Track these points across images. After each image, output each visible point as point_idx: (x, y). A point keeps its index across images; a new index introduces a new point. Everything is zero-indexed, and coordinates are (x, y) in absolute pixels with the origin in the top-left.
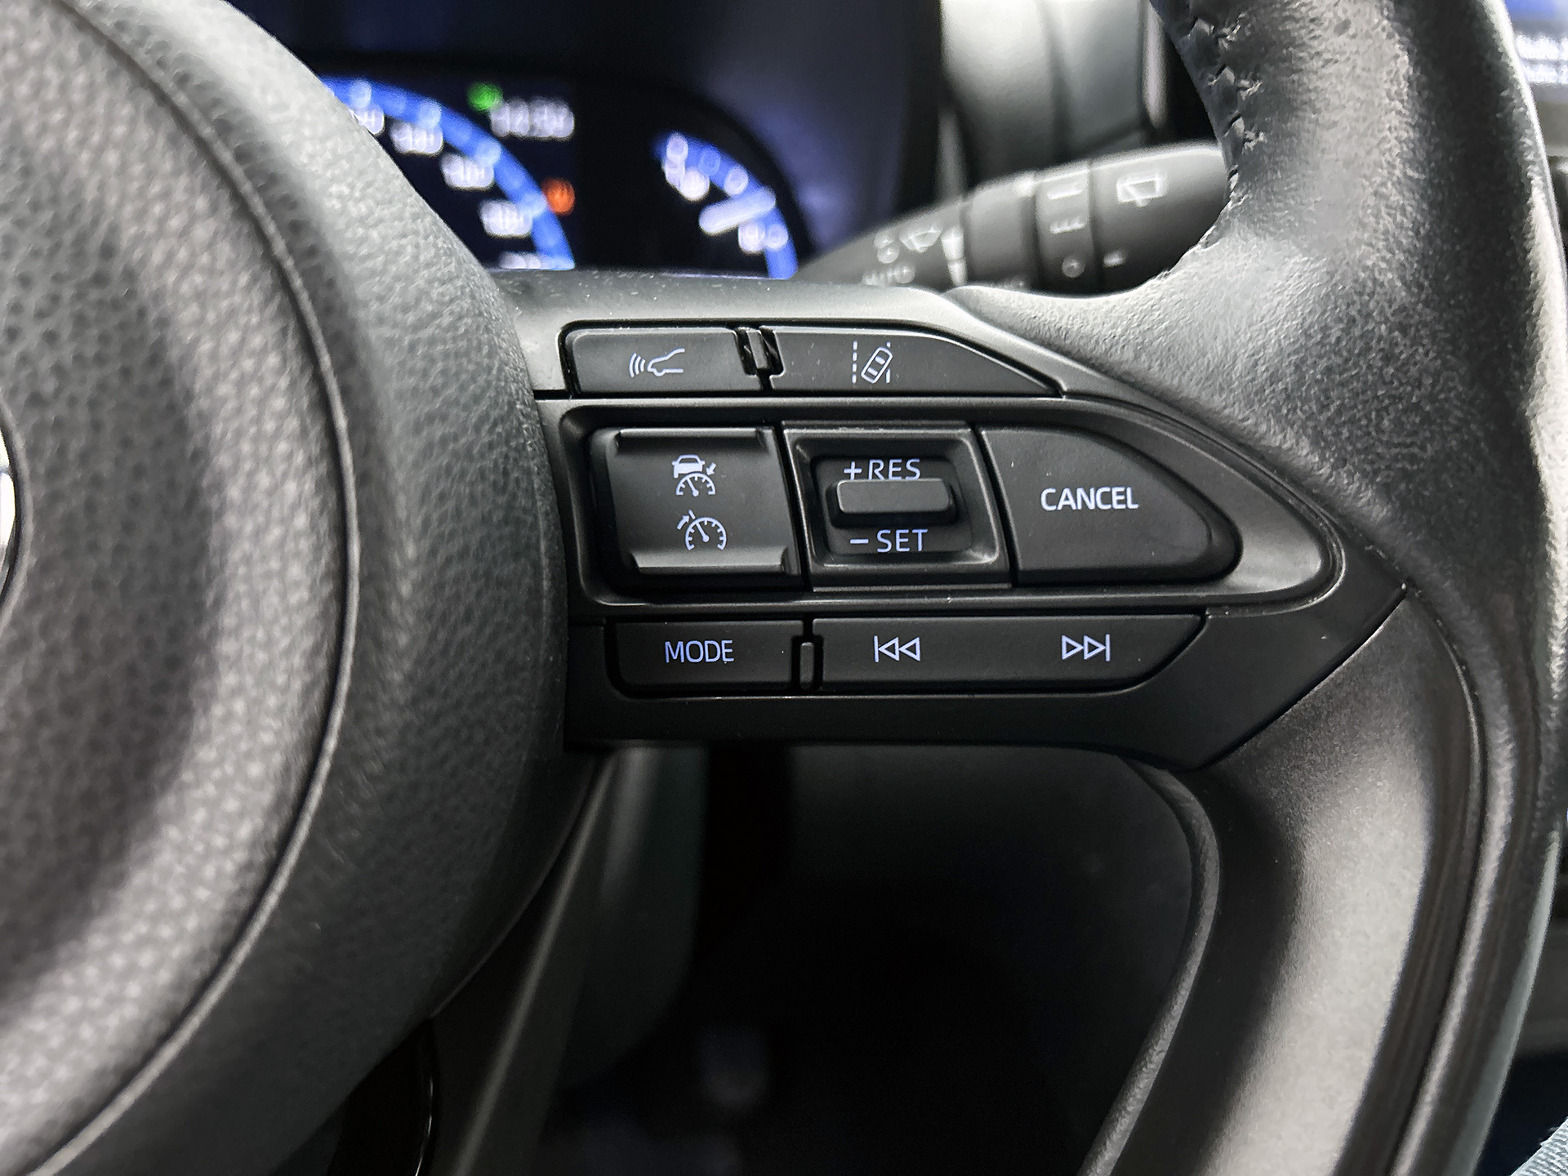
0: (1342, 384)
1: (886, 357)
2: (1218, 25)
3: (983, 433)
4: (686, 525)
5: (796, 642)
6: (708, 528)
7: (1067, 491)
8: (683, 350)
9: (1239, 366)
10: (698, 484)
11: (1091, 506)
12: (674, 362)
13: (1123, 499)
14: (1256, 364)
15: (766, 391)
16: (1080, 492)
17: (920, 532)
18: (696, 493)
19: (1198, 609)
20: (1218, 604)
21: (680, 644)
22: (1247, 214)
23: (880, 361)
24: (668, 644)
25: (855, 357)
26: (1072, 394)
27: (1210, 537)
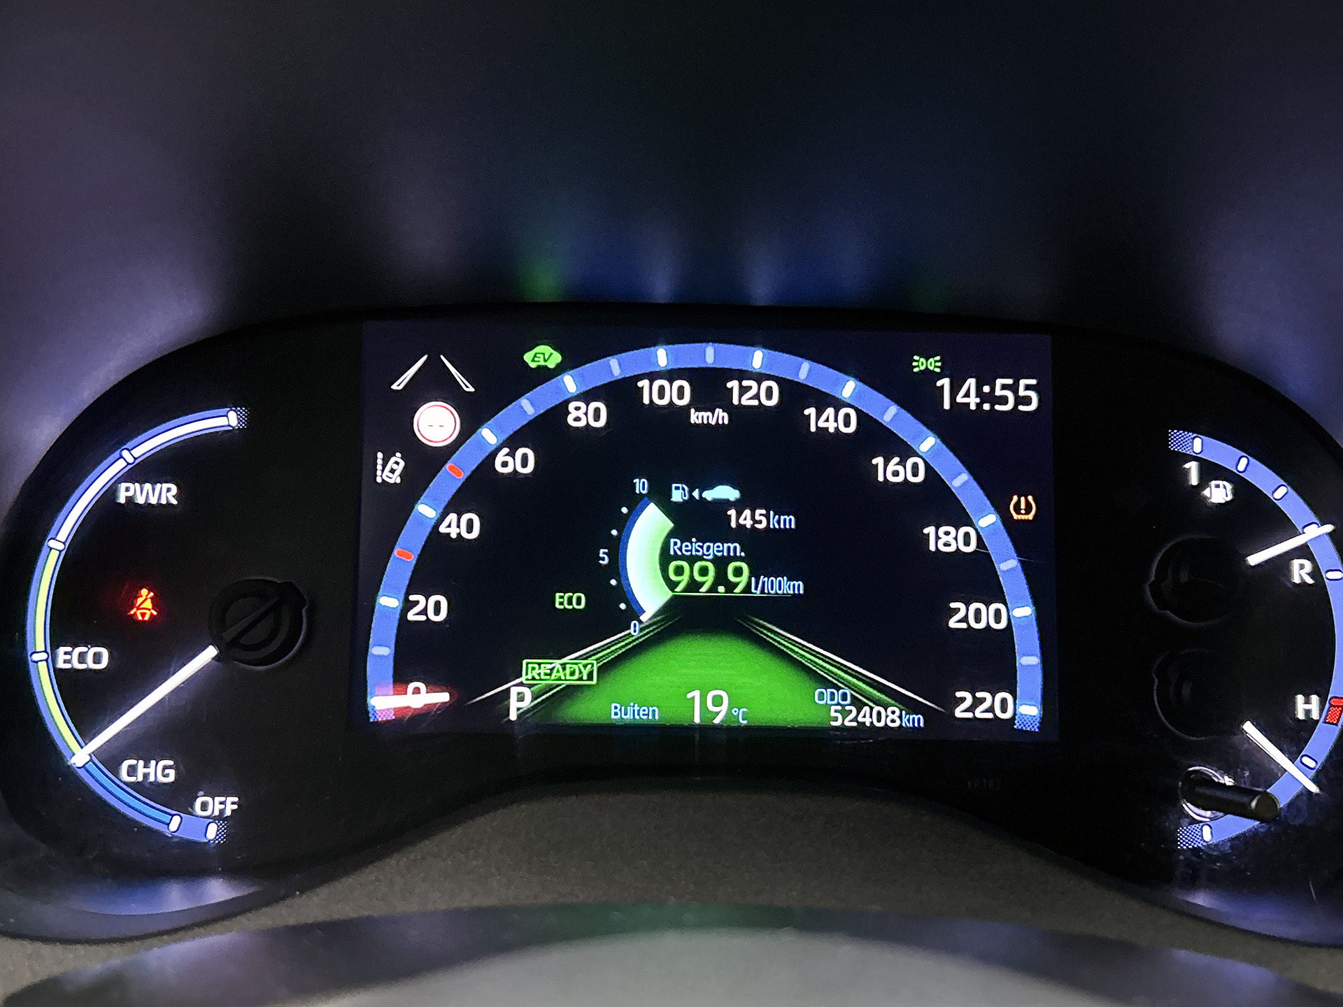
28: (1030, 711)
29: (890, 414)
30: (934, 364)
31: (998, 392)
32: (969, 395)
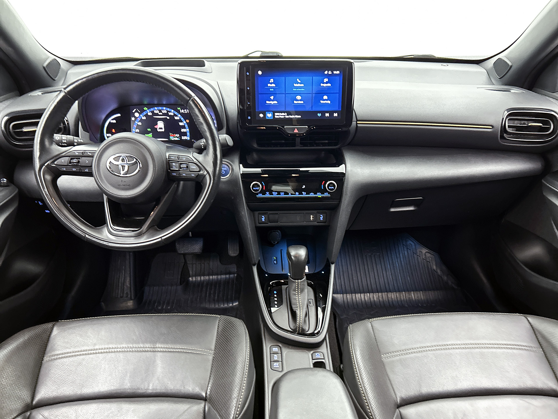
6: (174, 167)
15: (179, 160)
23: (185, 159)
28: (189, 138)
29: (176, 113)
30: (180, 108)
31: (185, 111)
32: (183, 111)
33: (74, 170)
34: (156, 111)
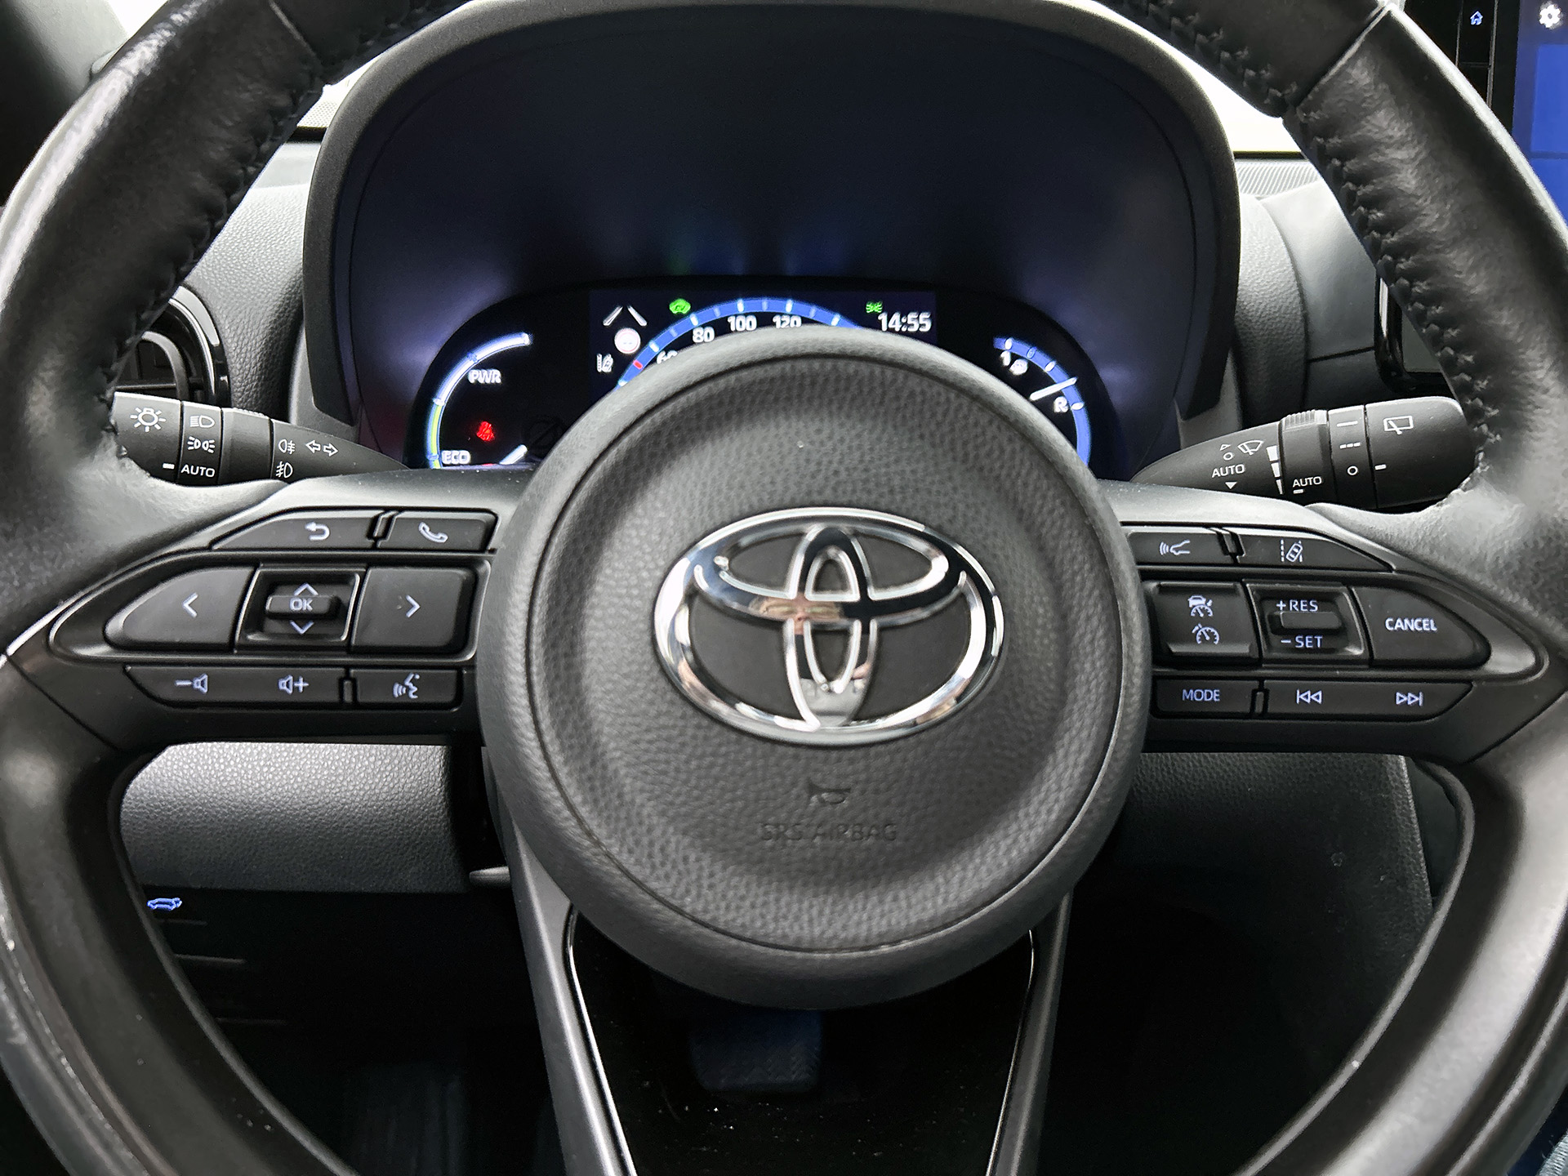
0: (1545, 571)
1: (1299, 549)
2: (1474, 378)
3: (1353, 590)
4: (1197, 631)
5: (1254, 692)
6: (1209, 633)
7: (1399, 621)
8: (1188, 542)
9: (1488, 560)
10: (1203, 610)
11: (1412, 629)
12: (1184, 548)
13: (1429, 625)
14: (1498, 558)
15: (1236, 564)
16: (1406, 621)
17: (1319, 638)
18: (1202, 615)
19: (1469, 681)
20: (1479, 679)
21: (1191, 691)
22: (1490, 477)
23: (1296, 550)
24: (1185, 691)
25: (1282, 548)
26: (1397, 571)
27: (1474, 646)
30: (878, 308)
31: (909, 322)
32: (895, 323)
33: (291, 685)
34: (741, 318)
